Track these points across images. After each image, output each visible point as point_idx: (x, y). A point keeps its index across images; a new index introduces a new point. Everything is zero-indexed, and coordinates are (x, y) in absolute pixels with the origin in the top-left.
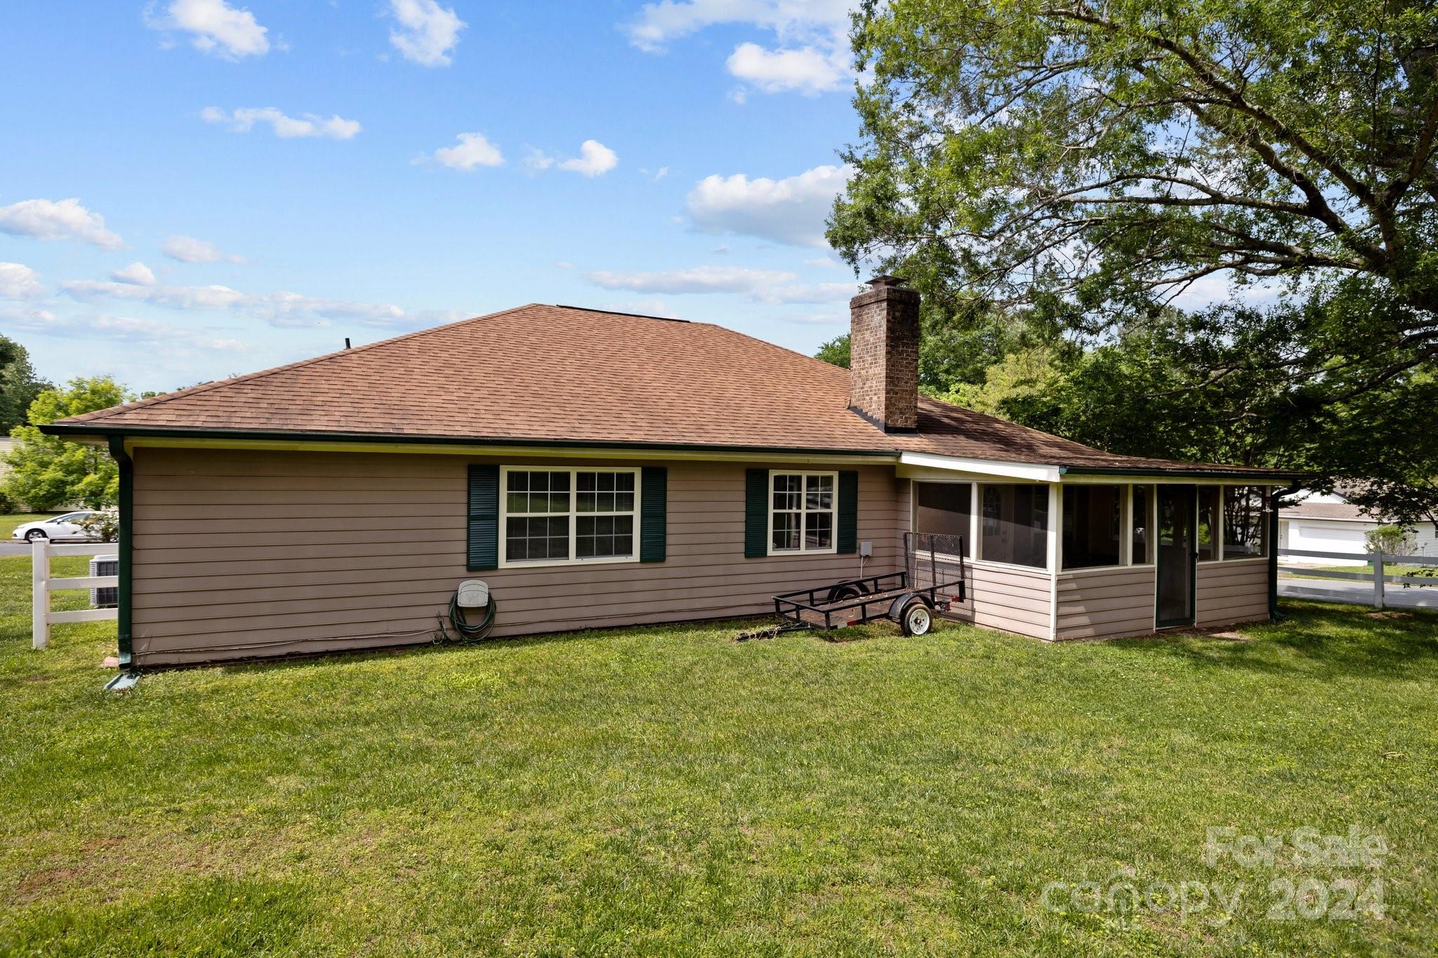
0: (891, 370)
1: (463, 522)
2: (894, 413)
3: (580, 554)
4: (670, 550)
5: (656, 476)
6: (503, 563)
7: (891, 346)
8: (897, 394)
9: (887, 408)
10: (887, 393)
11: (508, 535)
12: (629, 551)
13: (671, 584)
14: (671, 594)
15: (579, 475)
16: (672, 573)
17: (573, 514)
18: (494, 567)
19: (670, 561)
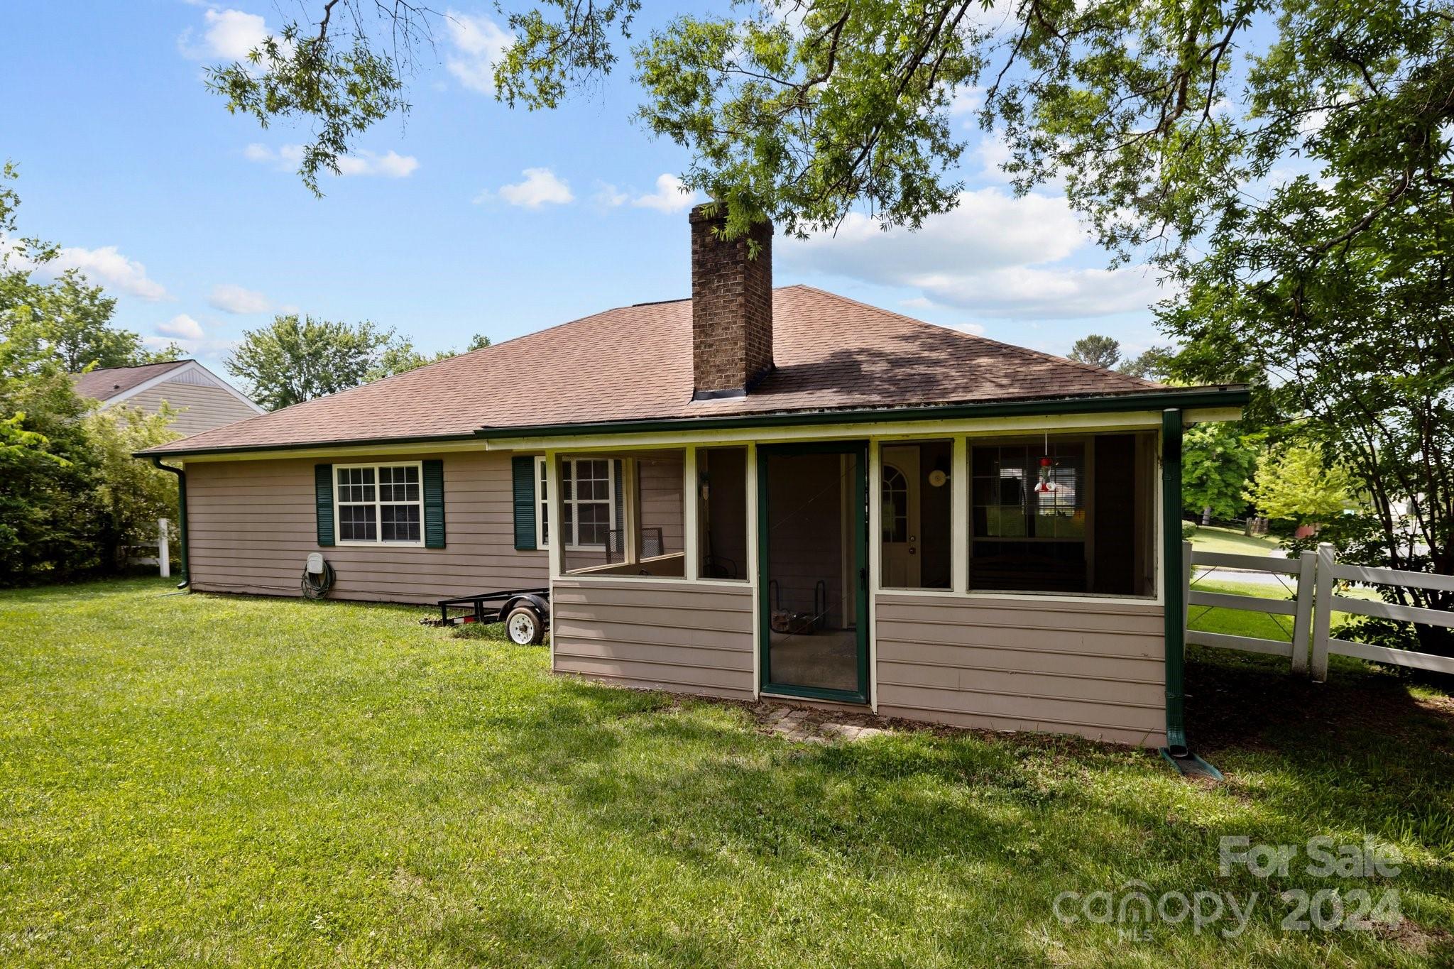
0: (700, 317)
1: (314, 509)
2: (709, 373)
3: (384, 538)
4: (449, 539)
5: (434, 466)
6: (338, 542)
7: (700, 285)
8: (711, 346)
9: (696, 367)
10: (696, 347)
11: (341, 520)
12: (417, 538)
13: (452, 570)
14: (452, 580)
15: (381, 470)
16: (451, 559)
17: (378, 503)
18: (333, 545)
19: (450, 548)
